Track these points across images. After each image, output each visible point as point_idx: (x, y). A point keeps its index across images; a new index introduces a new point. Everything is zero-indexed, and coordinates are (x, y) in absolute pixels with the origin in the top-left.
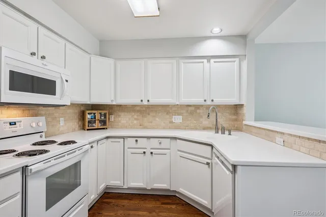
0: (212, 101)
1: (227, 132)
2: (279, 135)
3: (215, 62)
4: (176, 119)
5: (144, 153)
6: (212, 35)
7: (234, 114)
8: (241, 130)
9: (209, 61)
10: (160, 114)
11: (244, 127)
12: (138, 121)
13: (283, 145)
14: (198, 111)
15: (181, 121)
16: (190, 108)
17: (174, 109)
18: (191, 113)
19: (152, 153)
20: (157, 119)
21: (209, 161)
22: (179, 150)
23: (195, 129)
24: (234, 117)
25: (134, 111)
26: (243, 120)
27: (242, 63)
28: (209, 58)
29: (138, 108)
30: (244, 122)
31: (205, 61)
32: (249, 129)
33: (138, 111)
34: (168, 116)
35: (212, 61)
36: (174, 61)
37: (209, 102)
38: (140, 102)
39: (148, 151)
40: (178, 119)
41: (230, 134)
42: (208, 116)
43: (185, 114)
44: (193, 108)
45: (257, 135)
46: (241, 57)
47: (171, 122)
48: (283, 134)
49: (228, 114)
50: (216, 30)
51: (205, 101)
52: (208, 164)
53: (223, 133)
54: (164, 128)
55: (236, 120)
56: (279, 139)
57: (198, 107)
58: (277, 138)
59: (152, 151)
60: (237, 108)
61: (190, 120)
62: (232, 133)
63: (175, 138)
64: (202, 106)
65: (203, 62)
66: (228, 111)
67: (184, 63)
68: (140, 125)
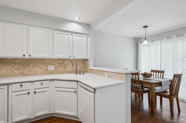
0: (74, 57)
1: (82, 74)
2: (106, 73)
3: (75, 35)
4: (50, 68)
5: (29, 93)
6: (74, 20)
7: (84, 64)
8: (87, 72)
9: (72, 34)
10: (38, 65)
11: (89, 70)
12: (19, 71)
13: (108, 76)
14: (65, 63)
15: (54, 69)
16: (60, 61)
17: (49, 61)
18: (61, 64)
19: (35, 92)
20: (36, 68)
21: (76, 90)
22: (55, 87)
23: (63, 73)
24: (84, 65)
25: (15, 63)
26: (88, 67)
27: (88, 38)
28: (72, 33)
29: (19, 61)
30: (89, 68)
31: (70, 34)
32: (92, 71)
33: (19, 63)
34: (45, 66)
35: (74, 34)
36: (51, 31)
37: (72, 58)
38: (23, 56)
39: (32, 92)
40: (51, 68)
41: (84, 74)
42: (73, 65)
43: (56, 65)
44: (61, 61)
45: (96, 73)
46: (88, 35)
47: (47, 70)
48: (108, 72)
49: (80, 64)
50: (77, 19)
51: (70, 57)
52: (75, 92)
53: (80, 74)
54: (42, 74)
55: (84, 67)
56: (106, 74)
57: (64, 60)
58: (105, 74)
59: (35, 91)
60: (85, 61)
61: (60, 68)
62: (85, 74)
63: (53, 80)
64: (67, 59)
65: (68, 35)
66: (81, 63)
67: (57, 33)
68: (21, 74)
